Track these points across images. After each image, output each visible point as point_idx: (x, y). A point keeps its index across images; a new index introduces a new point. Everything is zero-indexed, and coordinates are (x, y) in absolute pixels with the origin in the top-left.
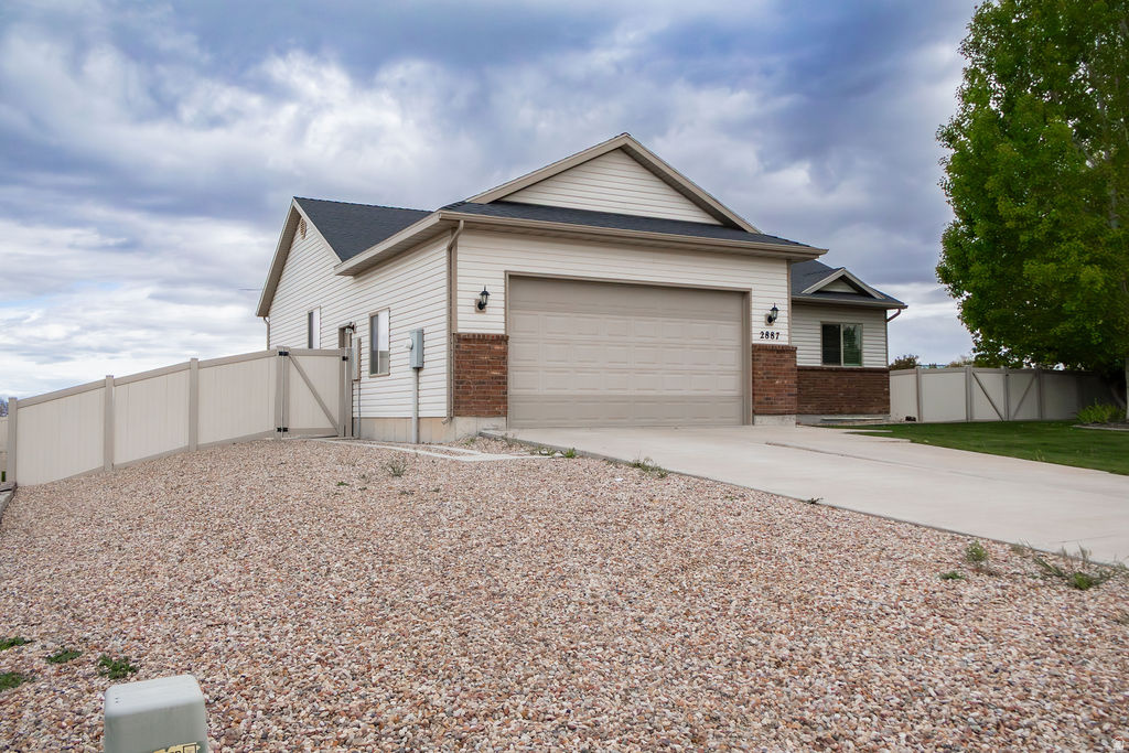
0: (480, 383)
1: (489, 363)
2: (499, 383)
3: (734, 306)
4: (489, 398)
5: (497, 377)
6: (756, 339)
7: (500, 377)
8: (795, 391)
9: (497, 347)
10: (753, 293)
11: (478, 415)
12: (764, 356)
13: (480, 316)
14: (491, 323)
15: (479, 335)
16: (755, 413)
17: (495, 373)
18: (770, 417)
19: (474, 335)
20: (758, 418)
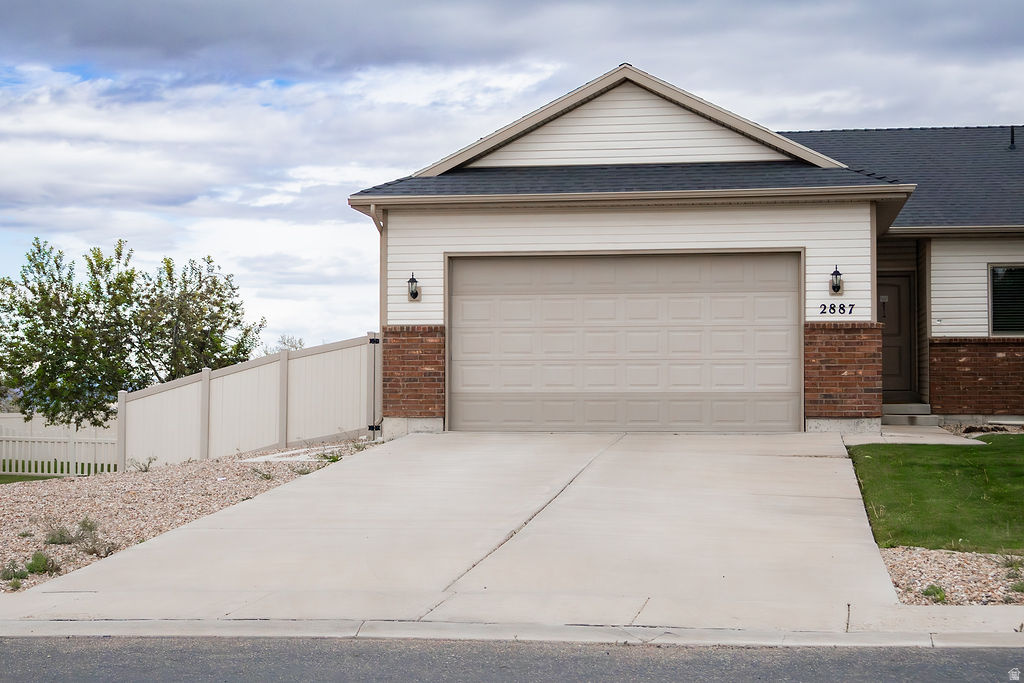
0: (410, 380)
1: (421, 357)
2: (434, 380)
3: (782, 272)
4: (421, 397)
5: (430, 374)
6: (813, 315)
7: (435, 374)
8: (879, 384)
9: (431, 340)
10: (808, 253)
11: (407, 415)
12: (821, 338)
13: (414, 305)
14: (430, 312)
15: (408, 328)
16: (807, 417)
17: (428, 369)
18: (832, 422)
19: (402, 327)
20: (811, 423)
